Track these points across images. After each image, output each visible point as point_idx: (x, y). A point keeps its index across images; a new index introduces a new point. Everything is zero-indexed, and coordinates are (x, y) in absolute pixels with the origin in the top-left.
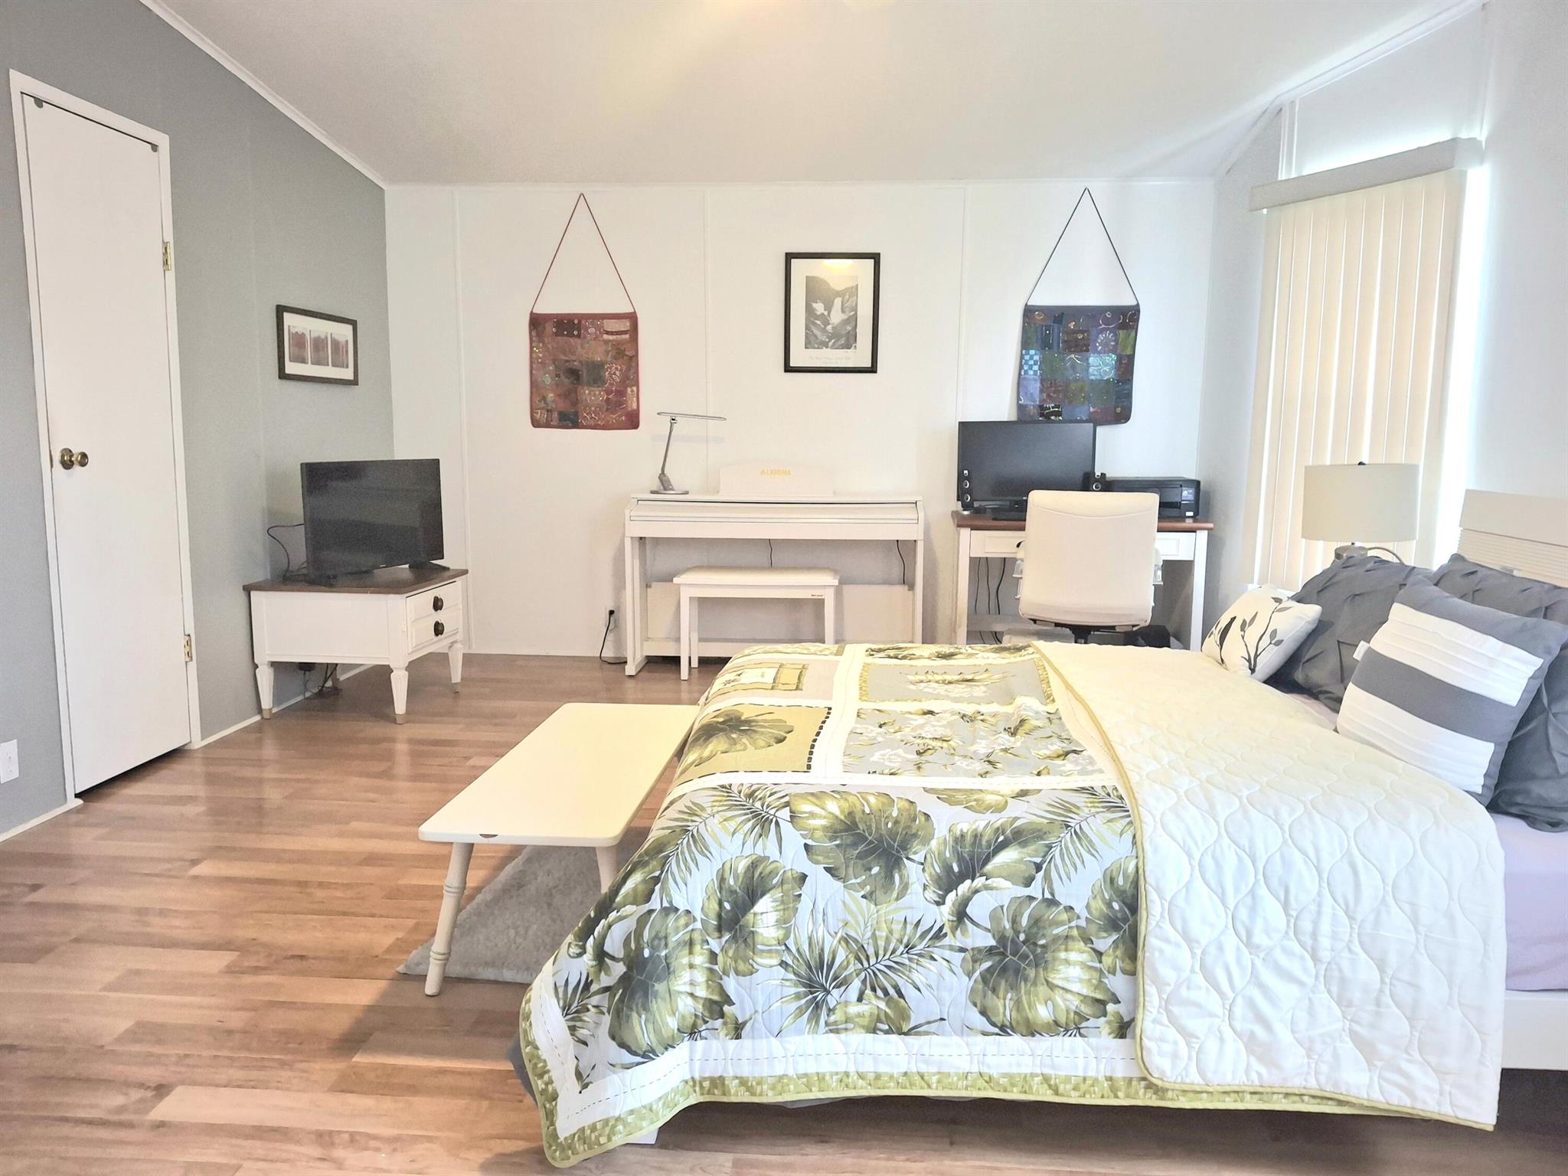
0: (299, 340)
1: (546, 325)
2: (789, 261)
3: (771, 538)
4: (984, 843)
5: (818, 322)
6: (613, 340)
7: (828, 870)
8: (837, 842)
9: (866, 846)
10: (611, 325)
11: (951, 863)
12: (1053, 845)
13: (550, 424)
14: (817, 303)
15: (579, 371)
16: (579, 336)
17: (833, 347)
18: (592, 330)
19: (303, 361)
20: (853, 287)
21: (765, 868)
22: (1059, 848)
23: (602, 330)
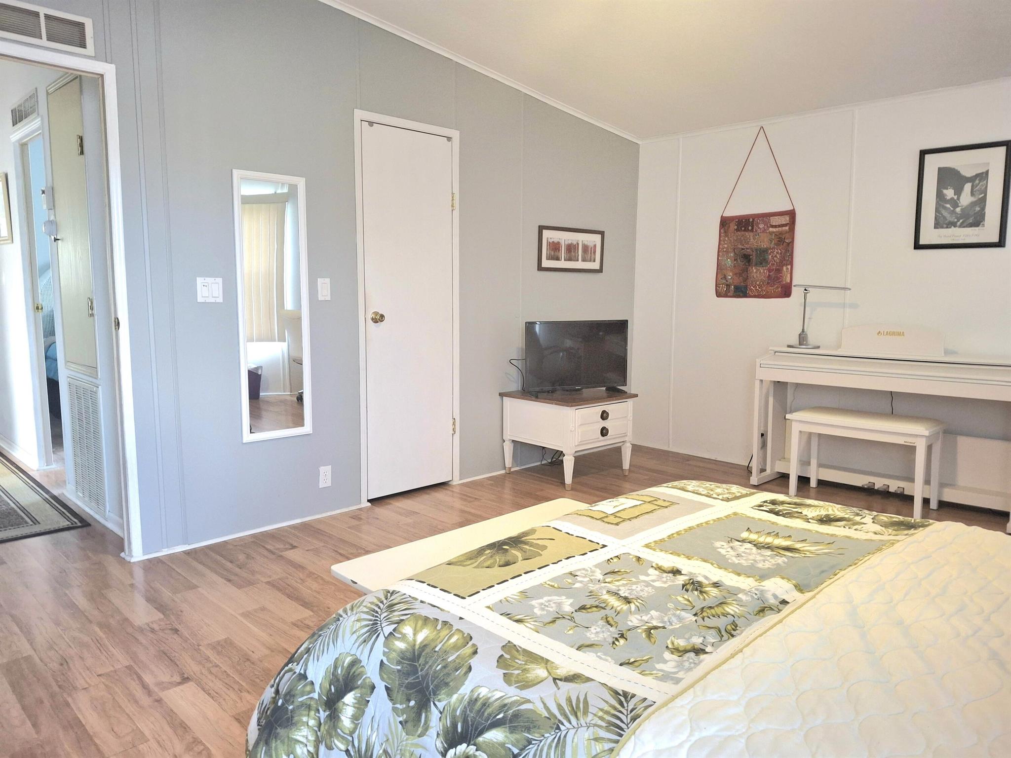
0: (555, 247)
1: (731, 224)
2: (922, 156)
3: (892, 391)
4: (486, 714)
5: (948, 206)
6: (777, 232)
7: (387, 688)
8: (399, 668)
9: (414, 679)
10: (775, 221)
11: (458, 722)
12: (533, 742)
13: (727, 295)
14: (947, 189)
15: (750, 255)
16: (752, 230)
17: (960, 226)
18: (761, 226)
19: (558, 259)
20: (983, 173)
21: (357, 670)
22: (536, 748)
23: (769, 225)
